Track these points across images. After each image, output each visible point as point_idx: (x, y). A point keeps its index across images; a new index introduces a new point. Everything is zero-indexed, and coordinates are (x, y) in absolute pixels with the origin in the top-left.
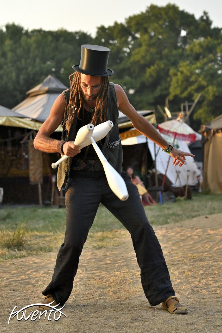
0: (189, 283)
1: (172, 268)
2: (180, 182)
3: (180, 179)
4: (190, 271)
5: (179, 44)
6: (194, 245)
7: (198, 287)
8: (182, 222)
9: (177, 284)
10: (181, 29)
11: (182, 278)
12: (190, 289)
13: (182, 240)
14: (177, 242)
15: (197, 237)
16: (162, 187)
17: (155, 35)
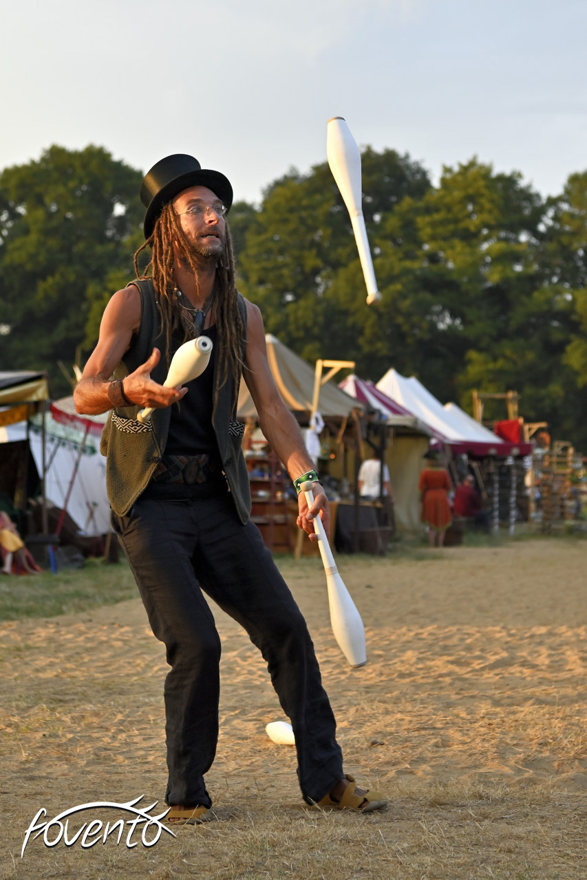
0: (91, 739)
1: (60, 709)
2: (95, 527)
3: (94, 521)
4: (96, 714)
5: (109, 233)
6: (112, 660)
7: (109, 750)
8: (92, 612)
9: (65, 743)
10: (114, 200)
11: (79, 729)
12: (92, 752)
13: (88, 650)
14: (77, 653)
15: (119, 644)
16: (56, 537)
17: (58, 211)
